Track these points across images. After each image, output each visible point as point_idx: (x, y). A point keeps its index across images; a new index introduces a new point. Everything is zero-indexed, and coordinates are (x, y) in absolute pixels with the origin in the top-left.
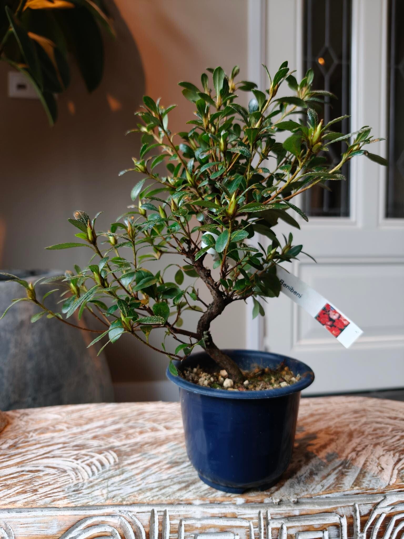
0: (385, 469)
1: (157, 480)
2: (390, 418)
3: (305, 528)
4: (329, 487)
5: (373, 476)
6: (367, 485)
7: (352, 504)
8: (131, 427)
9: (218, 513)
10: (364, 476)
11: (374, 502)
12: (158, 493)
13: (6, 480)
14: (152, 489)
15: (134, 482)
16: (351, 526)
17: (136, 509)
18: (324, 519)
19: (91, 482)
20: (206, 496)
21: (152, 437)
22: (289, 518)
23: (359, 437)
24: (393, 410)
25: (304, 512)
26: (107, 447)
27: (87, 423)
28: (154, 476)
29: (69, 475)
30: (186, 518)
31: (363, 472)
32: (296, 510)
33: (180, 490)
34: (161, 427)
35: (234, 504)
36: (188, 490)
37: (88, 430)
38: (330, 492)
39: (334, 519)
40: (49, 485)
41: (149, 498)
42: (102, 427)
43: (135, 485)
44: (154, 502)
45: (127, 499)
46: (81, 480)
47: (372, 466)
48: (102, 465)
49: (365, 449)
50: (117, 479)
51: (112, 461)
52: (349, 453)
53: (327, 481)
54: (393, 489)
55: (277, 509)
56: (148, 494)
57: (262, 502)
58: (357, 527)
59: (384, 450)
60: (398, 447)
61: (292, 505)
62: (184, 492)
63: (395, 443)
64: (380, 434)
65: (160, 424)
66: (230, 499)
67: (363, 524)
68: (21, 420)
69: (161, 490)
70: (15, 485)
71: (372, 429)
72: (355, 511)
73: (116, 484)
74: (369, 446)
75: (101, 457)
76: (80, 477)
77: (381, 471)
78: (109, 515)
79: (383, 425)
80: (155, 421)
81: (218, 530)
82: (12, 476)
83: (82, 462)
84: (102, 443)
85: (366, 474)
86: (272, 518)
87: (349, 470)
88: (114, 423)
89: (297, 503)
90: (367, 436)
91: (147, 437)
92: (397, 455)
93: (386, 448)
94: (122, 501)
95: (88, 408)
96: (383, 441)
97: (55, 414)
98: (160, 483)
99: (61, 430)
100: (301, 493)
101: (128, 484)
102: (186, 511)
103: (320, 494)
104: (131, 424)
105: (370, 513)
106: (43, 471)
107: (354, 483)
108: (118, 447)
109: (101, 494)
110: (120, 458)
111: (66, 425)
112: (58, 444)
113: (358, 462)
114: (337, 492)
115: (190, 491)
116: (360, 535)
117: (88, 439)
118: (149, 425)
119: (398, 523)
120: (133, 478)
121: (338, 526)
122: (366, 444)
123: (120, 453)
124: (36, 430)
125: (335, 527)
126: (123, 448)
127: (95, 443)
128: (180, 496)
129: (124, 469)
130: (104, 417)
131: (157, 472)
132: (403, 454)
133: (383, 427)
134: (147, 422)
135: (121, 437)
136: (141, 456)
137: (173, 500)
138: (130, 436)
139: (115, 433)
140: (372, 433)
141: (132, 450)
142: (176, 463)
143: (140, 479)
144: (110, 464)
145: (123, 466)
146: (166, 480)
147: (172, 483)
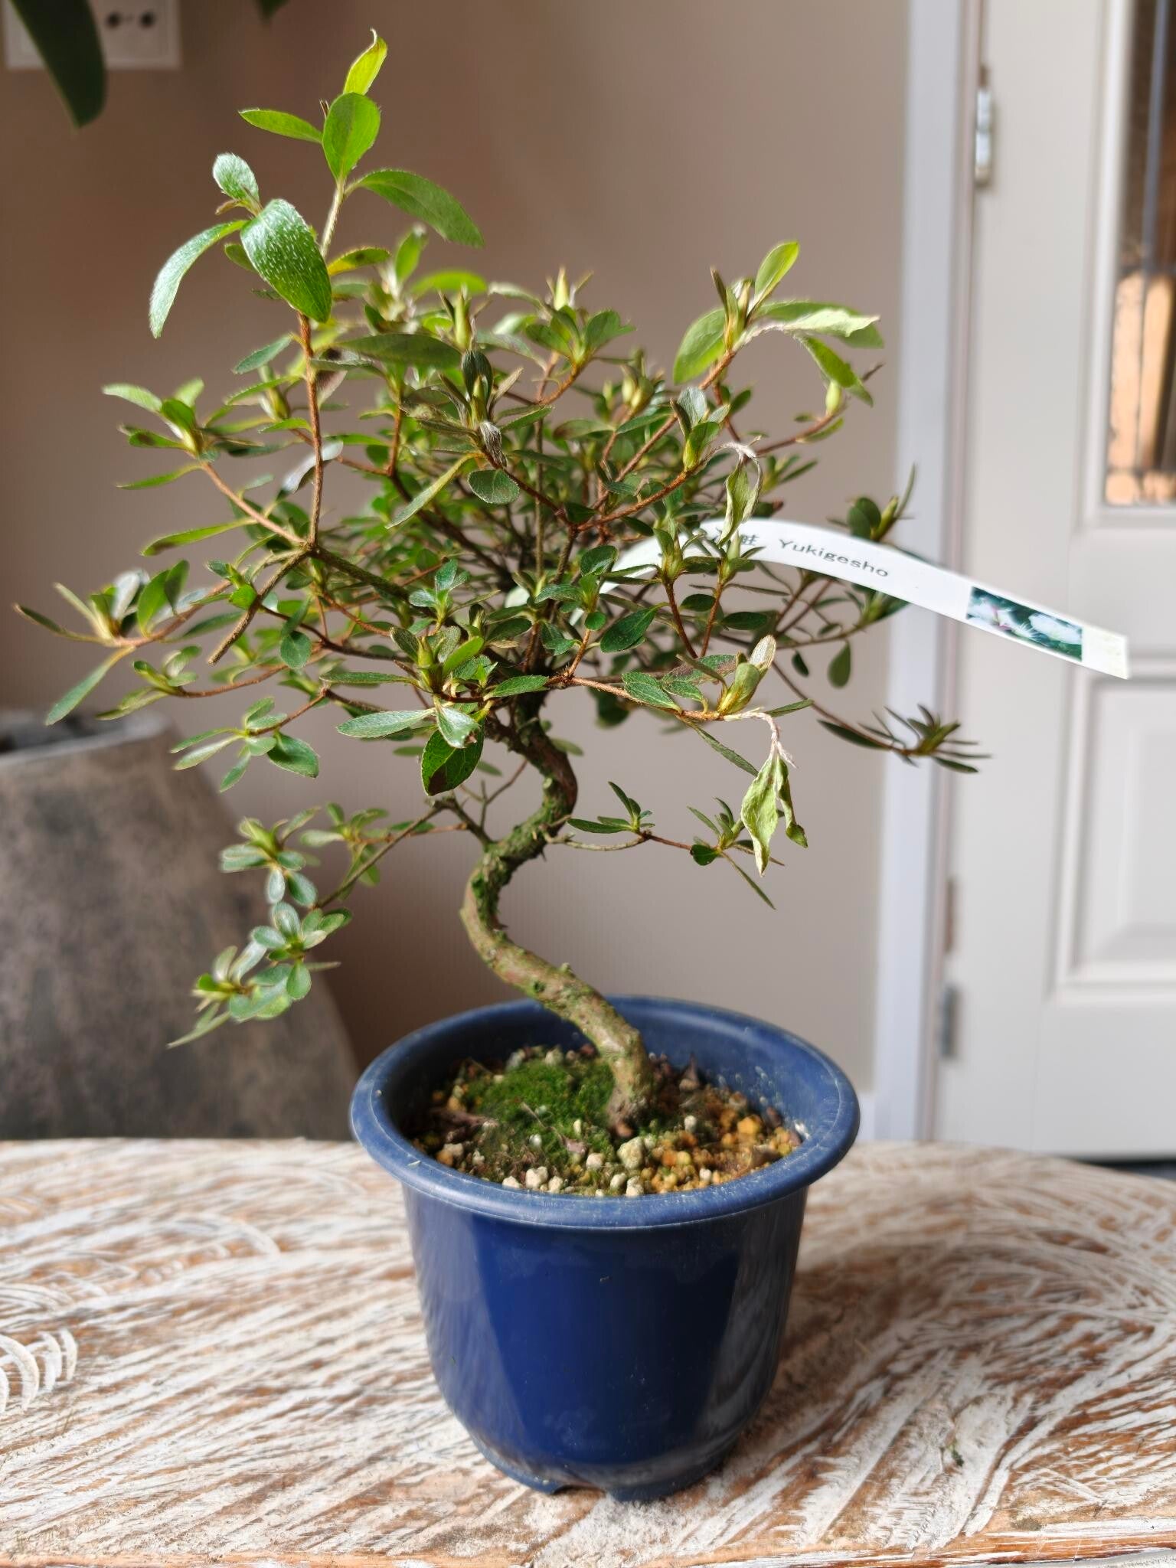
0: (967, 1464)
1: (170, 1463)
2: (1049, 1237)
4: (745, 1532)
5: (915, 1494)
6: (880, 1534)
8: (172, 1238)
10: (884, 1491)
12: (148, 1524)
14: (138, 1502)
15: (90, 1466)
20: (306, 1544)
21: (223, 1282)
23: (915, 1315)
24: (1068, 1204)
26: (62, 1313)
27: (34, 1218)
28: (163, 1447)
31: (883, 1473)
33: (226, 1511)
34: (265, 1241)
36: (252, 1517)
37: (27, 1244)
38: (743, 1552)
41: (106, 1543)
42: (80, 1231)
43: (87, 1481)
45: (31, 1546)
47: (922, 1446)
48: (16, 1389)
49: (923, 1371)
50: (42, 1451)
51: (53, 1372)
52: (861, 1385)
53: (749, 1501)
54: (975, 1554)
59: (987, 1378)
60: (1041, 1368)
62: (238, 1521)
63: (1035, 1348)
64: (995, 1307)
65: (264, 1229)
69: (162, 1507)
71: (971, 1282)
73: (24, 1477)
74: (941, 1354)
75: (25, 1354)
77: (949, 1471)
79: (1015, 1268)
80: (255, 1214)
84: (52, 1293)
85: (895, 1481)
87: (840, 1461)
88: (126, 1216)
90: (947, 1310)
91: (204, 1280)
92: (1029, 1399)
93: (998, 1367)
95: (61, 1157)
96: (994, 1338)
98: (172, 1475)
100: (641, 1548)
101: (65, 1476)
103: (704, 1559)
104: (171, 1225)
107: (840, 1523)
108: (98, 1314)
110: (86, 1361)
113: (881, 1424)
114: (769, 1555)
115: (259, 1520)
117: (13, 1280)
118: (232, 1229)
120: (90, 1450)
122: (933, 1345)
123: (90, 1343)
126: (110, 1322)
127: (29, 1295)
128: (219, 1539)
129: (77, 1412)
130: (99, 1195)
131: (180, 1428)
132: (1048, 1398)
133: (1012, 1276)
134: (227, 1220)
135: (122, 1275)
136: (155, 1357)
137: (190, 1556)
138: (152, 1274)
139: (109, 1260)
140: (967, 1297)
141: (136, 1331)
142: (261, 1393)
143: (111, 1458)
144: (42, 1385)
145: (79, 1399)
146: (196, 1465)
147: (208, 1482)
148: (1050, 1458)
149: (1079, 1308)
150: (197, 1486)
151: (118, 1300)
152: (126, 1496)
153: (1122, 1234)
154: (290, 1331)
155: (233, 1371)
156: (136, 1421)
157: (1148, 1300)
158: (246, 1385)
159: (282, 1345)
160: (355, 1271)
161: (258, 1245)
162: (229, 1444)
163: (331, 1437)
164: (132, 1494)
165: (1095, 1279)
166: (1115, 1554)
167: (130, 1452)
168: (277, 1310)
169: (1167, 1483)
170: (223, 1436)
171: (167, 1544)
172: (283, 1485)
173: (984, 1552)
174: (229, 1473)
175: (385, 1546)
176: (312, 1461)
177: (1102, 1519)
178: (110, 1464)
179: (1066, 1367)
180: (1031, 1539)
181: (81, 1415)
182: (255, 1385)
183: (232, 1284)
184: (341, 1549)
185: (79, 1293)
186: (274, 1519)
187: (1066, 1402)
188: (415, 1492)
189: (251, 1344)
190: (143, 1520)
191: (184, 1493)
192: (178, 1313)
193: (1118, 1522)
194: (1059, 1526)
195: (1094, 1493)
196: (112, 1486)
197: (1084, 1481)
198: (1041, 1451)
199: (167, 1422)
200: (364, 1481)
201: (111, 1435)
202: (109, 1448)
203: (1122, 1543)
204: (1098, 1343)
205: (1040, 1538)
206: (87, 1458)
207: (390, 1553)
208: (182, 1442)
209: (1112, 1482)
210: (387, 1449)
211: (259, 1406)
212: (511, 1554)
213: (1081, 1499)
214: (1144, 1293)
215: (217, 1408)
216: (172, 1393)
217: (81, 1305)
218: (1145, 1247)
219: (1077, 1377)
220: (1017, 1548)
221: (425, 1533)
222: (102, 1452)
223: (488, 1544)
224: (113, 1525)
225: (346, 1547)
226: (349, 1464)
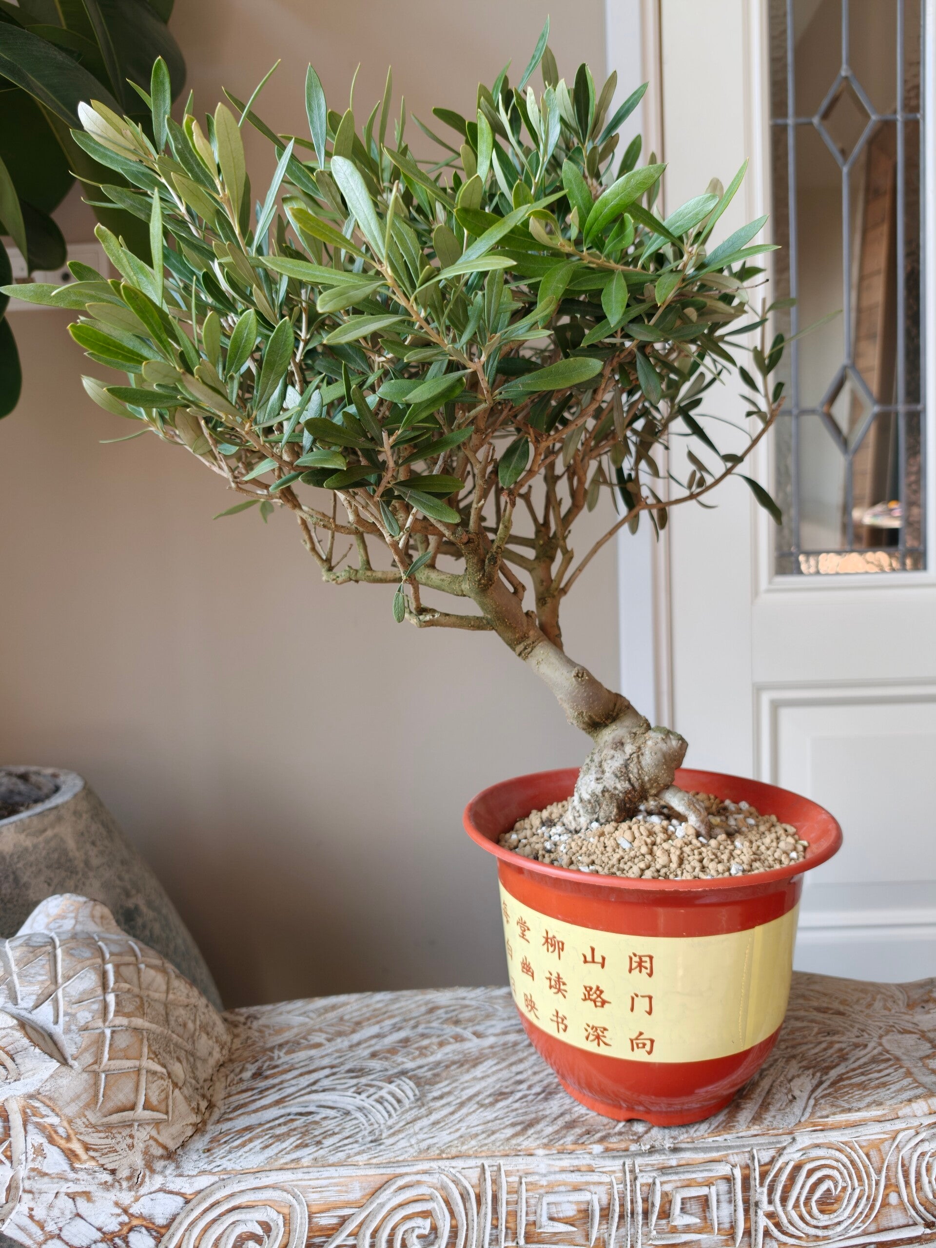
0: (797, 1099)
1: (481, 1121)
2: (818, 1010)
3: (685, 1183)
4: (717, 1127)
5: (780, 1110)
6: (769, 1124)
7: (749, 1149)
8: (424, 1036)
9: (569, 1165)
10: (767, 1110)
11: (779, 1146)
12: (486, 1142)
13: (271, 1128)
14: (477, 1135)
15: (450, 1125)
16: (746, 1180)
17: (460, 1163)
18: (710, 1170)
19: (390, 1128)
20: (552, 1143)
21: (459, 1053)
22: (664, 1170)
25: (683, 1162)
26: (396, 1071)
27: (354, 1031)
28: (475, 1116)
29: (355, 1118)
30: (527, 1174)
31: (765, 1104)
32: (672, 1159)
33: (515, 1135)
34: (467, 1034)
35: (590, 1153)
36: (526, 1136)
37: (359, 1043)
38: (719, 1133)
39: (724, 1170)
40: (334, 1134)
41: (475, 1148)
42: (380, 1036)
43: (452, 1130)
44: (483, 1154)
45: (446, 1151)
46: (376, 1126)
47: (778, 1093)
48: (399, 1101)
50: (425, 1122)
51: (410, 1094)
53: (716, 1117)
54: (805, 1128)
55: (647, 1159)
56: (473, 1143)
57: (627, 1150)
58: (755, 1179)
59: (800, 1068)
60: (822, 1062)
61: (667, 1152)
62: (521, 1139)
63: (818, 1055)
64: (799, 1040)
65: (465, 1029)
66: (584, 1147)
67: (763, 1175)
68: (250, 1028)
69: (489, 1136)
70: (288, 1134)
72: (753, 1158)
73: (425, 1130)
75: (392, 1087)
76: (373, 1120)
77: (791, 1101)
78: (425, 1172)
79: (806, 1024)
80: (456, 1023)
81: (569, 1188)
82: (277, 1122)
83: (368, 1097)
84: (387, 1064)
85: (770, 1106)
86: (641, 1171)
87: (748, 1101)
88: (397, 1028)
89: (675, 1150)
91: (450, 1053)
92: (818, 1074)
93: (804, 1063)
94: (440, 1154)
96: (801, 1053)
97: (300, 1015)
98: (486, 1125)
99: (318, 1045)
100: (679, 1135)
101: (442, 1129)
102: (527, 1165)
104: (421, 1029)
105: (772, 1161)
106: (318, 1113)
107: (753, 1121)
108: (413, 1070)
109: (408, 1144)
110: (421, 1088)
111: (324, 1036)
112: (323, 1068)
113: (761, 1088)
114: (728, 1133)
115: (529, 1137)
116: (759, 1190)
117: (364, 1059)
119: (811, 1173)
120: (446, 1119)
121: (729, 1180)
122: (776, 1057)
123: (419, 1082)
124: (281, 1046)
125: (724, 1181)
126: (420, 1072)
127: (375, 1064)
128: (517, 1144)
129: (429, 1107)
130: (377, 1019)
131: (478, 1109)
132: (827, 1074)
133: (804, 1027)
134: (444, 1026)
135: (412, 1053)
136: (450, 1084)
138: (425, 1052)
139: (402, 1047)
140: (786, 1037)
141: (434, 1075)
142: (502, 1094)
143: (456, 1122)
144: (409, 1098)
145: (428, 1102)
146: (493, 1121)
147: (502, 1126)
148: (829, 1094)
149: (835, 1038)
150: (498, 1128)
151: (417, 1064)
152: (471, 1133)
153: (851, 1007)
154: (501, 1070)
155: (486, 1087)
156: (458, 1108)
157: (865, 1034)
158: (495, 1092)
159: (501, 1076)
160: (515, 1044)
161: (465, 1036)
162: (501, 1113)
163: (541, 1107)
164: (474, 1132)
165: (840, 1026)
166: (856, 1126)
167: (463, 1119)
168: (490, 1062)
169: (876, 1099)
170: (497, 1111)
172: (532, 1125)
173: (808, 1128)
174: (508, 1122)
175: (583, 1141)
176: (538, 1116)
177: (851, 1113)
179: (832, 1062)
180: (826, 1122)
182: (498, 1092)
183: (464, 1053)
185: (398, 1062)
186: (536, 1136)
187: (833, 1074)
188: (585, 1124)
189: (488, 1076)
191: (494, 1131)
192: (447, 1067)
193: (858, 1114)
194: (835, 1116)
195: (848, 1104)
196: (463, 1131)
197: (844, 1101)
198: (825, 1092)
199: (471, 1108)
200: (563, 1121)
202: (453, 1118)
203: (860, 1121)
204: (845, 1051)
205: (829, 1121)
206: (447, 1122)
207: (586, 1143)
208: (481, 1114)
209: (855, 1100)
210: (566, 1110)
211: (505, 1099)
212: (631, 1140)
213: (844, 1107)
214: (863, 1031)
215: (488, 1101)
216: (466, 1097)
217: (403, 1067)
218: (862, 1011)
219: (837, 1065)
220: (820, 1125)
221: (596, 1136)
222: (451, 1120)
223: (620, 1138)
225: (569, 1142)
226: (554, 1116)
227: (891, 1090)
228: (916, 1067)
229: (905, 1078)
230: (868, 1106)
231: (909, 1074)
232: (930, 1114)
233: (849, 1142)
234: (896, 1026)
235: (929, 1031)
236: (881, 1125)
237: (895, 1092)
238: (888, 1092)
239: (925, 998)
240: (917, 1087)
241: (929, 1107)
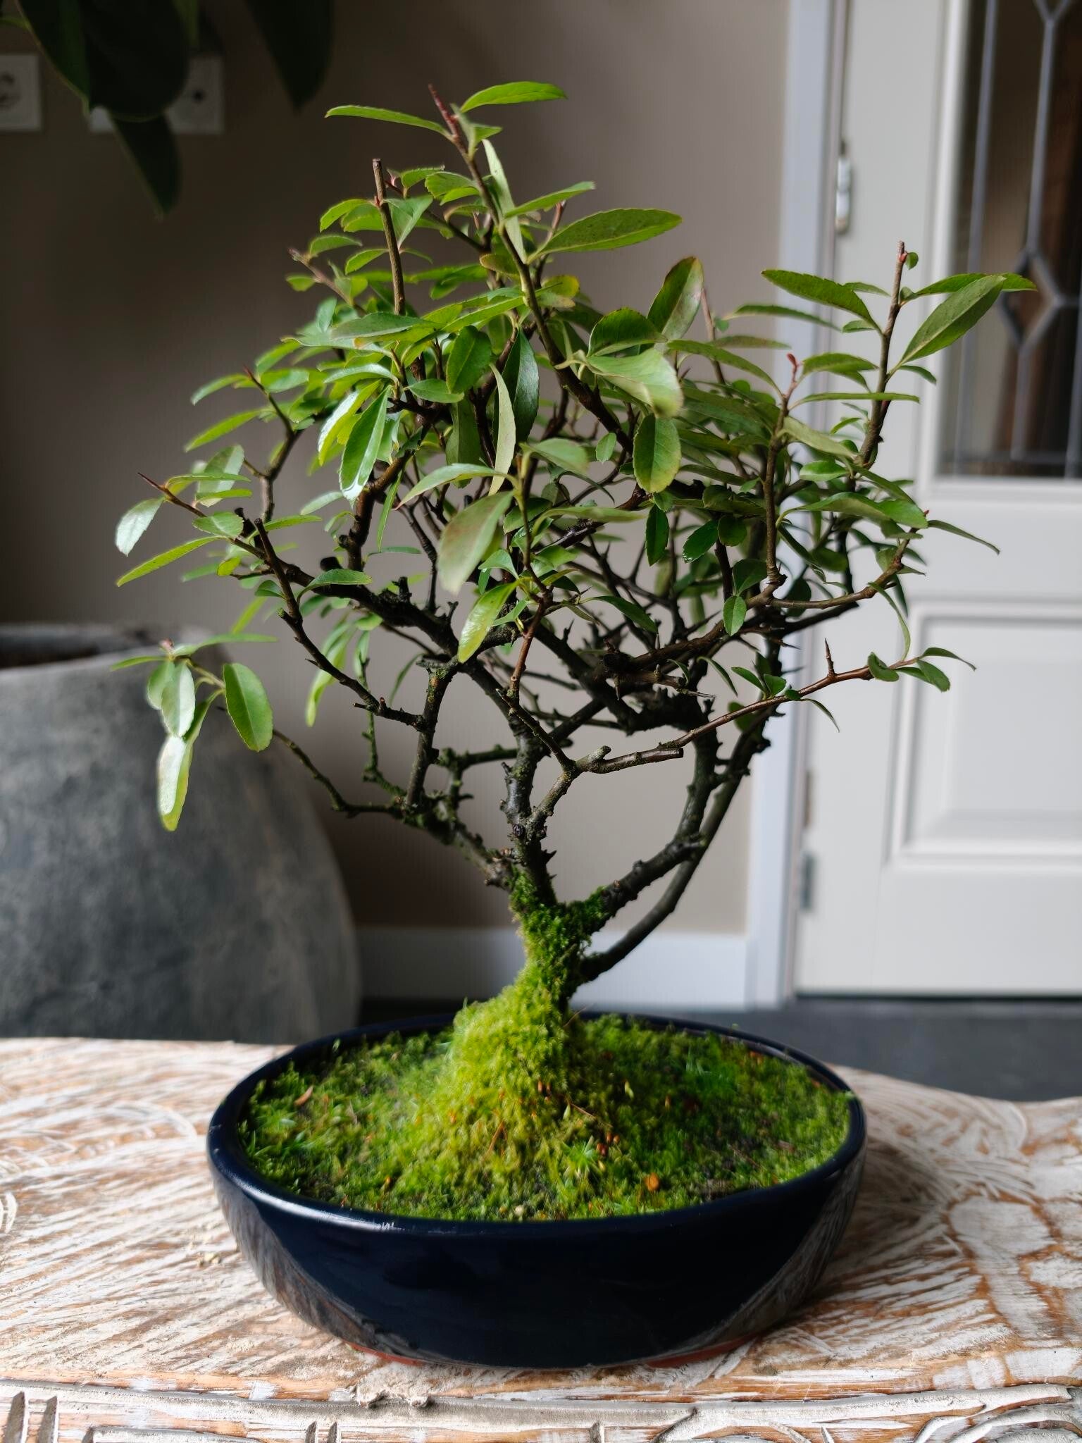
1: (78, 1300)
6: (644, 1374)
7: (589, 1425)
8: (110, 1120)
9: (195, 1418)
11: (656, 1424)
12: (51, 1346)
14: (46, 1329)
15: (13, 1300)
20: (176, 1366)
21: (146, 1158)
25: (439, 1438)
26: (10, 1179)
28: (73, 1287)
32: (418, 1428)
33: (116, 1338)
35: (245, 1398)
36: (136, 1343)
38: (529, 1384)
41: (15, 1360)
42: (36, 1113)
44: (25, 1375)
54: (720, 1393)
55: (363, 1422)
57: (322, 1398)
61: (412, 1412)
62: (124, 1346)
65: (187, 1116)
66: (237, 1383)
69: (65, 1334)
80: (181, 1103)
88: (75, 1102)
89: (429, 1409)
91: (129, 1156)
95: (28, 1053)
98: (78, 1309)
100: (447, 1380)
102: (109, 1407)
103: (496, 1388)
104: (111, 1110)
108: (39, 1181)
110: (24, 1218)
114: (550, 1387)
115: (141, 1346)
118: (161, 1114)
123: (28, 1204)
126: (45, 1189)
128: (106, 1359)
129: (9, 1258)
130: (55, 1084)
131: (89, 1273)
134: (157, 1107)
135: (63, 1150)
136: (79, 1216)
137: (82, 1371)
138: (89, 1150)
139: (54, 1137)
141: (67, 1195)
142: (160, 1247)
143: (30, 1295)
145: (12, 1248)
146: (98, 1302)
147: (105, 1316)
150: (95, 1319)
151: (56, 1170)
152: (38, 1324)
153: (915, 1140)
154: (194, 1198)
155: (141, 1229)
156: (54, 1266)
158: (149, 1240)
159: (183, 1210)
161: (180, 1129)
162: (127, 1287)
163: (211, 1283)
164: (43, 1323)
166: (839, 1397)
167: (47, 1290)
168: (186, 1181)
169: (893, 1342)
170: (123, 1280)
171: (64, 1362)
172: (165, 1320)
173: (729, 1392)
174: (122, 1309)
175: (238, 1369)
176: (193, 1302)
177: (830, 1368)
178: (29, 1299)
180: (768, 1383)
181: (12, 1261)
182: (157, 1240)
183: (153, 1159)
184: (202, 1370)
185: (27, 1164)
186: (154, 1346)
188: (270, 1329)
189: (160, 1208)
190: (48, 1343)
191: (85, 1324)
192: (104, 1182)
193: (844, 1372)
194: (794, 1373)
195: (829, 1347)
196: (28, 1316)
197: (822, 1338)
199: (80, 1268)
200: (231, 1318)
201: (33, 1277)
202: (30, 1287)
203: (845, 1388)
204: (868, 1229)
205: (776, 1382)
206: (11, 1294)
207: (241, 1375)
208: (89, 1284)
209: (847, 1340)
210: (254, 1295)
211: (157, 1257)
212: (339, 1379)
213: (818, 1352)
215: (123, 1258)
216: (89, 1245)
217: (26, 1173)
220: (755, 1389)
221: (272, 1360)
222: (25, 1289)
223: (321, 1370)
224: (24, 1347)
225: (208, 1369)
226: (222, 1305)
227: (934, 1324)
228: (1003, 1275)
229: (971, 1297)
230: (871, 1356)
231: (983, 1289)
232: (1007, 1386)
233: (815, 1431)
234: (990, 1185)
235: (1053, 1201)
236: (893, 1400)
237: (938, 1330)
238: (925, 1328)
239: (1061, 1135)
240: (990, 1322)
241: (1008, 1371)
